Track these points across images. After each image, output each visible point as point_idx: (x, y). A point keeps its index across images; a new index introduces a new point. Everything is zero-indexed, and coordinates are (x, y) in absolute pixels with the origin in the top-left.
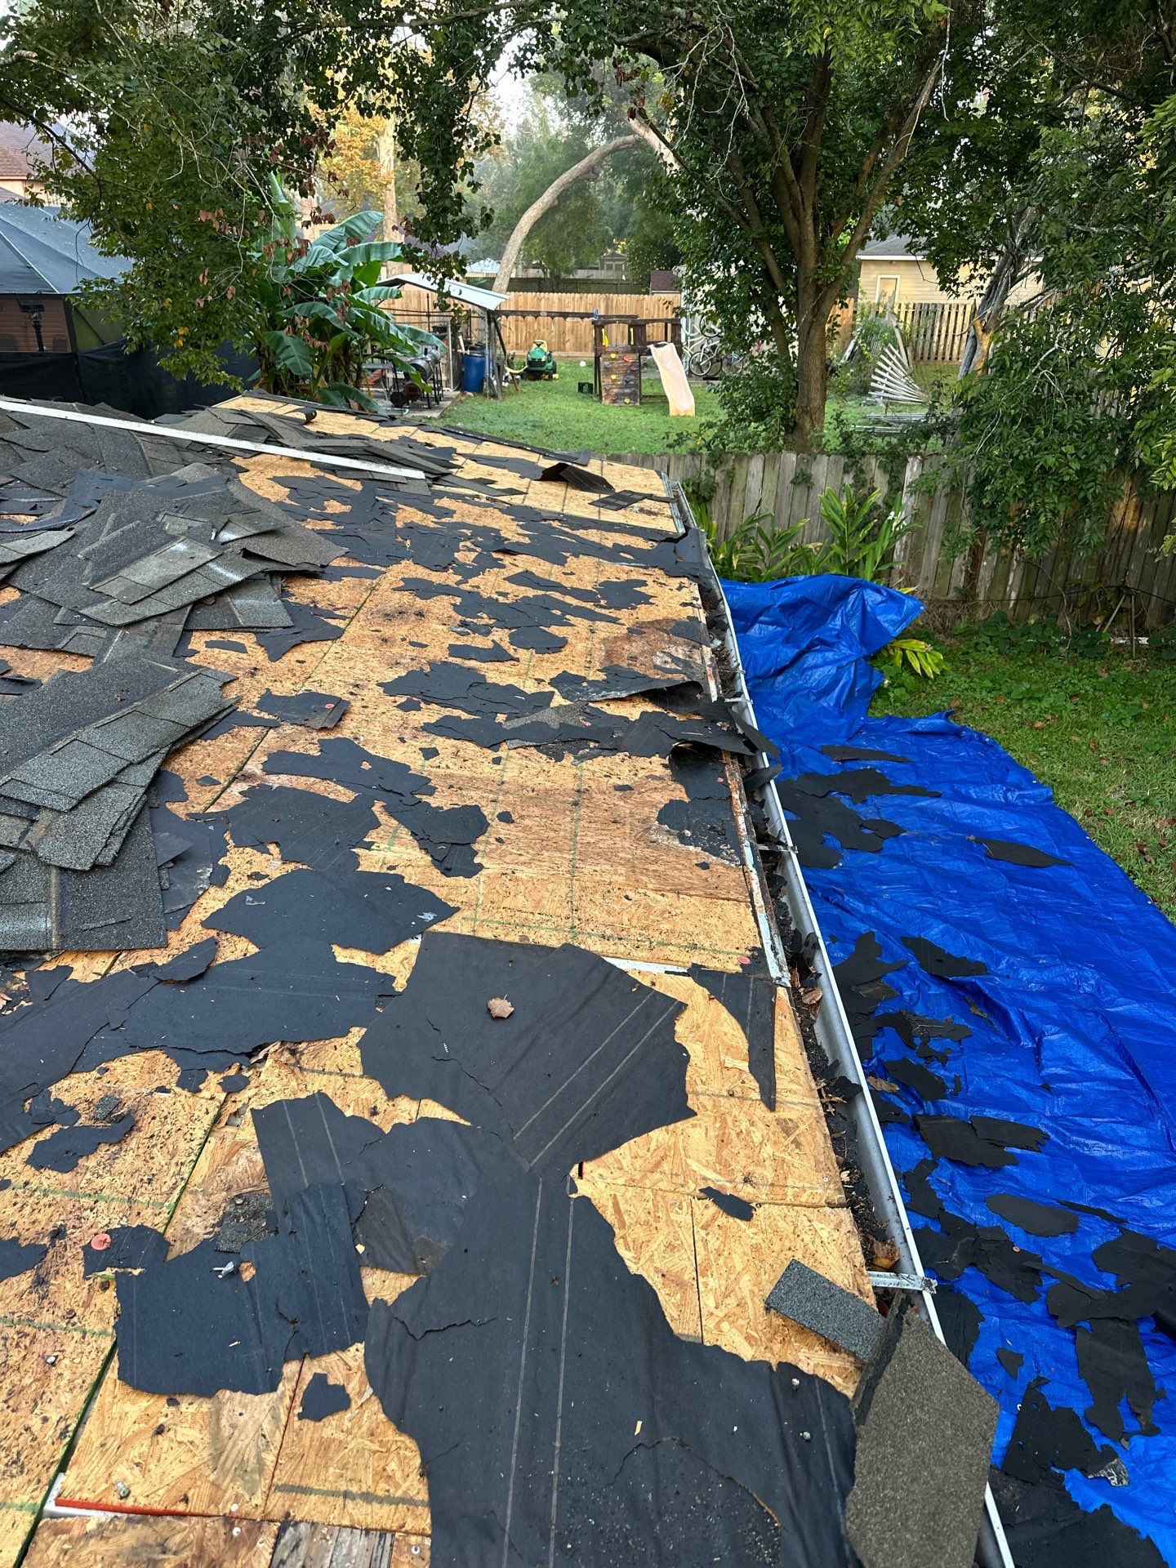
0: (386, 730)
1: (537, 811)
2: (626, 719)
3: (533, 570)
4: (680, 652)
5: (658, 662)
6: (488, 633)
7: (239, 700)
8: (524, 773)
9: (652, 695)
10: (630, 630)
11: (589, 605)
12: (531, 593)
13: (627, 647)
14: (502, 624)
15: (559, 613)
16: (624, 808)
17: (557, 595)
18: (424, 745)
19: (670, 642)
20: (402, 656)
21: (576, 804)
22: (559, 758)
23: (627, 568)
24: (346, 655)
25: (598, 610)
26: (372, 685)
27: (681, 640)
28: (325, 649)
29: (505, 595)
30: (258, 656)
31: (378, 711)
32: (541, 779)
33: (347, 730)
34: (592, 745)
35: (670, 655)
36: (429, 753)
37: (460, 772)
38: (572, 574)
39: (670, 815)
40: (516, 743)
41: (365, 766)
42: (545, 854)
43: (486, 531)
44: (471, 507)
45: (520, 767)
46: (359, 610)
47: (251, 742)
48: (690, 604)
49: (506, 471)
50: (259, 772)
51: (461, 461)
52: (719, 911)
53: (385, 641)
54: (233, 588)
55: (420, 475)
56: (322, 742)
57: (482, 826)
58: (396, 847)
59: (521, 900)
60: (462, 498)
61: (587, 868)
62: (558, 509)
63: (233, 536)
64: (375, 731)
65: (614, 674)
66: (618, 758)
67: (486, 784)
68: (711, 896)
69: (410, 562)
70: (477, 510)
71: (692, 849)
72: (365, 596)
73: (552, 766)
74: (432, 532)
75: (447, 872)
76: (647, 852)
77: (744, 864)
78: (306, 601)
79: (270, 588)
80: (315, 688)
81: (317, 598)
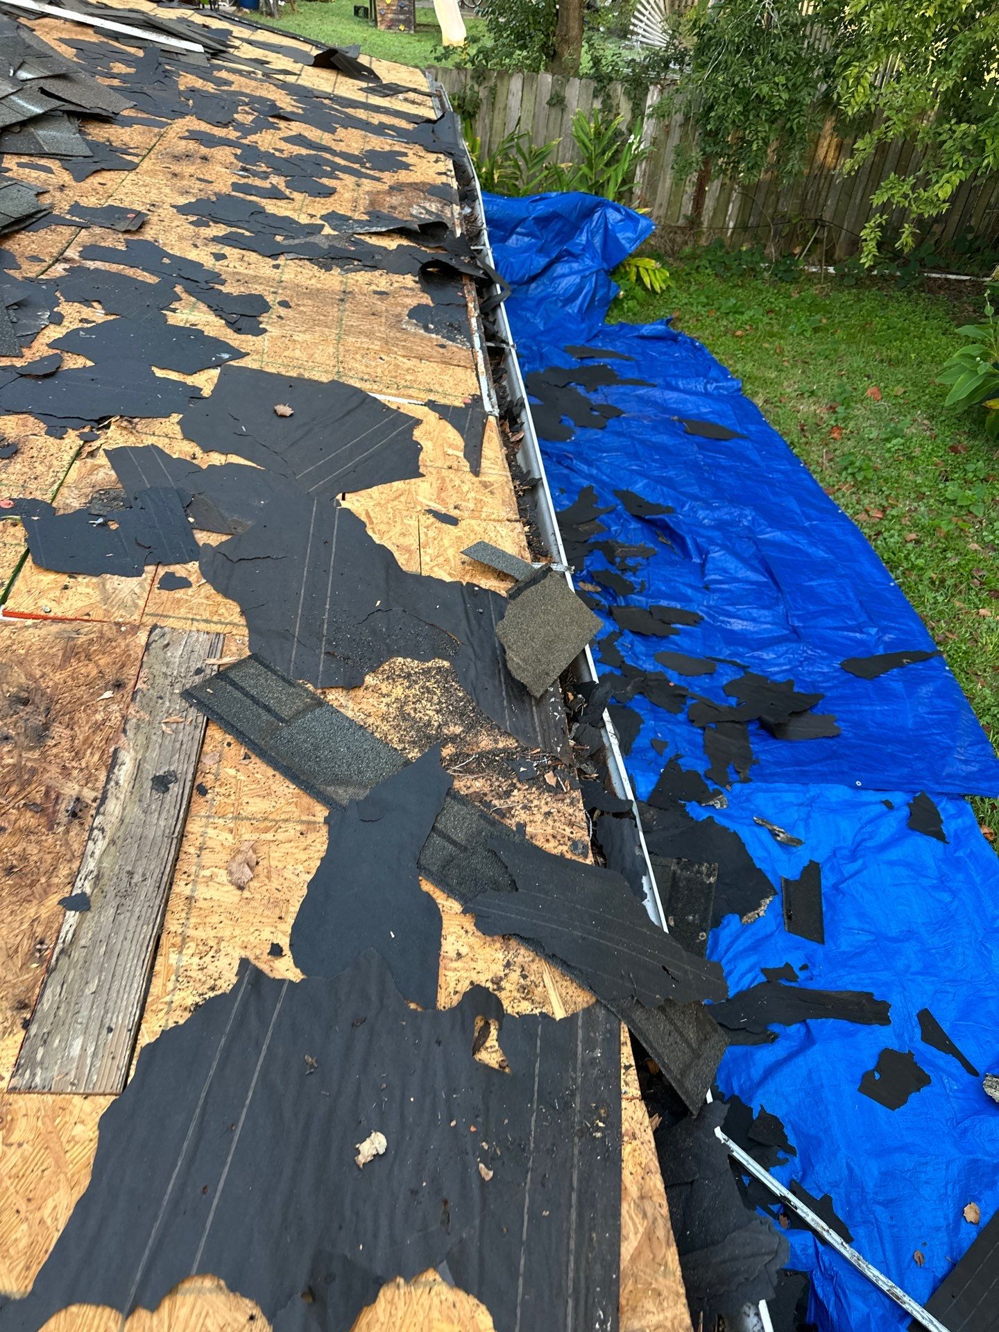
0: (181, 238)
1: (310, 302)
2: (385, 249)
3: (306, 134)
4: (433, 207)
5: (414, 212)
6: (267, 178)
7: (52, 206)
8: (299, 277)
9: (403, 232)
10: (391, 187)
11: (356, 166)
12: (304, 152)
13: (388, 199)
14: (278, 172)
15: (329, 169)
16: (381, 306)
17: (328, 156)
18: (214, 251)
19: (425, 199)
20: (190, 187)
21: (342, 300)
22: (328, 269)
23: (390, 142)
24: (141, 183)
25: (363, 170)
26: (167, 206)
27: (433, 198)
28: (123, 177)
29: (281, 151)
30: (66, 177)
31: (174, 224)
32: (313, 281)
33: (149, 234)
34: (356, 263)
35: (424, 208)
36: (219, 257)
37: (246, 272)
38: (341, 141)
39: (417, 313)
40: (292, 256)
41: (166, 261)
42: (317, 328)
43: (262, 100)
44: (248, 81)
45: (297, 273)
46: (150, 150)
47: (67, 237)
48: (445, 174)
49: (280, 56)
50: (77, 258)
51: (237, 43)
52: (451, 372)
53: (175, 175)
54: (35, 120)
55: (199, 48)
56: (127, 241)
57: (266, 307)
58: (196, 313)
59: (297, 353)
60: (239, 72)
61: (351, 339)
62: (329, 90)
63: (30, 76)
64: (172, 238)
65: (375, 216)
66: (377, 273)
67: (268, 281)
68: (445, 363)
69: (194, 117)
70: (253, 83)
71: (433, 336)
72: (155, 140)
73: (322, 274)
74: (213, 96)
75: (238, 331)
76: (398, 335)
77: (473, 347)
78: (101, 140)
79: (68, 124)
80: (117, 204)
81: (112, 139)
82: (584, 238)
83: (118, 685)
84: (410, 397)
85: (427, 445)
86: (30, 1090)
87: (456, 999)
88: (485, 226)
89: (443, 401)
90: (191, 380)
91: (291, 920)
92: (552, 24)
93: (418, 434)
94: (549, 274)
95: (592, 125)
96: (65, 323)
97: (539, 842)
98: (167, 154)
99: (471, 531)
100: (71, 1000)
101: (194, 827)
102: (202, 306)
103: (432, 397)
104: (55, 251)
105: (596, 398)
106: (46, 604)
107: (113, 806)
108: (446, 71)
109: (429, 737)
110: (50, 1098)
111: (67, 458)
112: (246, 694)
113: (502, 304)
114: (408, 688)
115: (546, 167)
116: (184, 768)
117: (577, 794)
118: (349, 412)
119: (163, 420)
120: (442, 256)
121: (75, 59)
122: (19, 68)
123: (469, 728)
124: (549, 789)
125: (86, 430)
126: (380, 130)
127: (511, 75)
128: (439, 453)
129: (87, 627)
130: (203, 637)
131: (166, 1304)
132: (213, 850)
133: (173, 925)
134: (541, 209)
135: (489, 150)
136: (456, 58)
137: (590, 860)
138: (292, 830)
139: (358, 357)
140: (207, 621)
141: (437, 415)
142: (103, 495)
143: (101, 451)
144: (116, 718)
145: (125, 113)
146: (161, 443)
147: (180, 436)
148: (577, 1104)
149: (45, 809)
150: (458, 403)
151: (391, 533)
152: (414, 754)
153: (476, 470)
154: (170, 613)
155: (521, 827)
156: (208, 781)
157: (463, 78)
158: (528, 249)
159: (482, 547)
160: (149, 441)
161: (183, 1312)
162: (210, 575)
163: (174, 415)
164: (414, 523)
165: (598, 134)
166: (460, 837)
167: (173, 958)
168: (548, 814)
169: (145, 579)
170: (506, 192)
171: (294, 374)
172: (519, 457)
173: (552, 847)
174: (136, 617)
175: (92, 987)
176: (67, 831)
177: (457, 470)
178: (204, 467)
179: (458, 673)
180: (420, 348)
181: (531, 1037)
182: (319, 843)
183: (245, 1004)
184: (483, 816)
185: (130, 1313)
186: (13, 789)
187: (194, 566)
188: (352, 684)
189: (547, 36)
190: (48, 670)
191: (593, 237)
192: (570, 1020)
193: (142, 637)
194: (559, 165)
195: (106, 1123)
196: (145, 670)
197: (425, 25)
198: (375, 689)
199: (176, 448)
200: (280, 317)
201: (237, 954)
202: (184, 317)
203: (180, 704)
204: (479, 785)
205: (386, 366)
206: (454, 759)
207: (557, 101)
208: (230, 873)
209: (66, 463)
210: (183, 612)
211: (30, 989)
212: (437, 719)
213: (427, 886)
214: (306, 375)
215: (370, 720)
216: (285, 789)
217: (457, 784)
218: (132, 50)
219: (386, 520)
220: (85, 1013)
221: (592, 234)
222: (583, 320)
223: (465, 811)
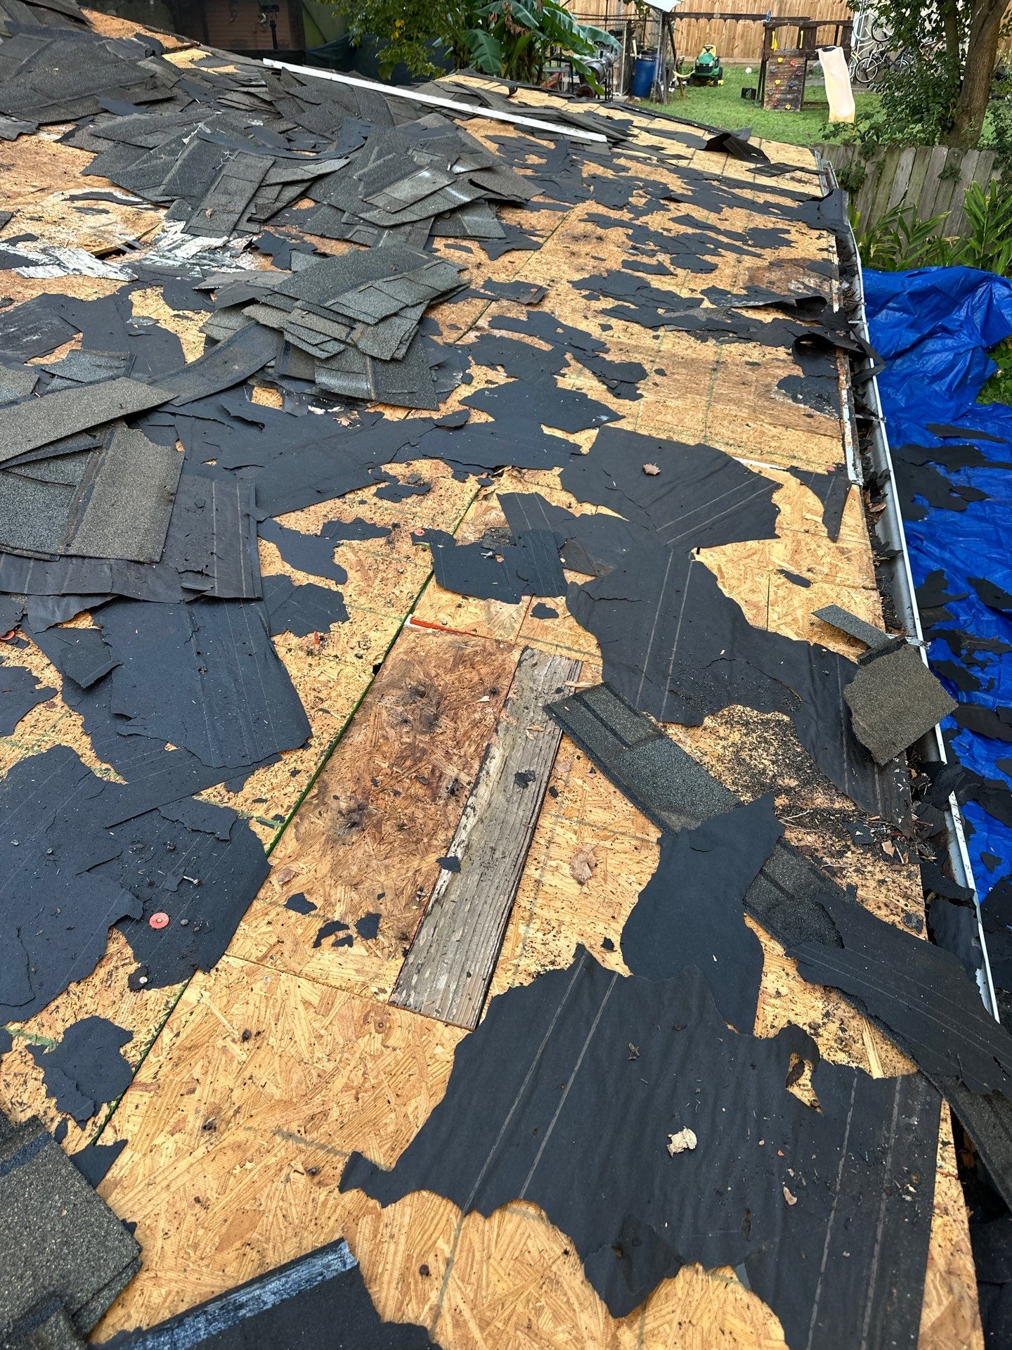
0: (574, 310)
1: (684, 371)
2: (761, 322)
3: (693, 214)
4: (812, 283)
5: (792, 287)
6: (654, 255)
7: (470, 281)
8: (676, 347)
9: (780, 306)
10: (771, 263)
11: (739, 243)
12: (690, 231)
13: (767, 275)
14: (665, 250)
15: (712, 246)
16: (752, 376)
17: (712, 234)
18: (602, 322)
19: (804, 274)
20: (586, 265)
21: (715, 370)
22: (704, 340)
23: (774, 220)
24: (544, 261)
25: (745, 247)
26: (564, 281)
27: (812, 274)
28: (529, 256)
29: (669, 231)
30: (482, 256)
31: (569, 298)
32: (689, 351)
33: (547, 307)
34: (731, 335)
35: (803, 283)
36: (606, 328)
37: (628, 341)
38: (726, 220)
39: (787, 385)
40: (671, 327)
41: (560, 330)
42: (689, 395)
43: (655, 184)
44: (643, 166)
45: (674, 343)
46: (553, 232)
47: (480, 308)
48: (827, 250)
49: (674, 142)
50: (486, 327)
51: (636, 131)
52: (816, 440)
53: (573, 254)
54: (463, 207)
55: (603, 138)
56: (529, 313)
57: (643, 374)
58: (582, 378)
59: (669, 418)
60: (636, 159)
61: (719, 407)
62: (718, 172)
63: (463, 170)
64: (567, 310)
65: (753, 290)
66: (751, 345)
67: (647, 350)
68: (809, 431)
69: (593, 202)
70: (648, 169)
71: (801, 406)
72: (558, 223)
73: (698, 345)
74: (611, 181)
75: (618, 396)
76: (766, 404)
77: (841, 418)
78: (514, 224)
79: (488, 210)
80: (522, 279)
81: (522, 222)
82: (963, 313)
83: (494, 692)
84: (773, 462)
85: (785, 509)
86: (405, 1007)
87: (772, 1033)
88: (863, 301)
89: (805, 468)
90: (573, 438)
91: (622, 922)
92: (953, 96)
93: (777, 498)
94: (918, 349)
95: (988, 197)
96: (474, 383)
97: (871, 907)
98: (568, 235)
99: (823, 594)
100: (441, 942)
101: (546, 822)
102: (587, 372)
103: (795, 463)
104: (470, 321)
105: (958, 479)
106: (443, 617)
107: (483, 791)
108: (832, 148)
109: (763, 785)
110: (420, 1018)
111: (468, 498)
112: (597, 716)
113: (874, 378)
114: (745, 735)
115: (929, 242)
116: (542, 771)
117: (915, 868)
118: (711, 474)
119: (546, 472)
120: (817, 329)
121: (497, 153)
122: (455, 163)
123: (805, 783)
124: (886, 857)
125: (484, 476)
126: (765, 209)
127: (903, 150)
128: (797, 516)
129: (474, 640)
130: (564, 662)
131: (497, 1216)
132: (559, 846)
133: (523, 900)
134: (918, 283)
135: (869, 224)
136: (846, 135)
137: (923, 936)
138: (627, 844)
139: (726, 423)
140: (568, 649)
141: (799, 481)
142: (493, 532)
143: (495, 496)
144: (490, 720)
145: (535, 199)
146: (543, 492)
147: (559, 487)
148: (888, 1162)
149: (431, 782)
150: (821, 470)
151: (741, 589)
152: (746, 798)
153: (834, 536)
154: (540, 638)
155: (852, 889)
156: (560, 786)
157: (850, 154)
158: (898, 324)
159: (834, 610)
160: (534, 489)
161: (510, 1227)
162: (574, 609)
163: (556, 468)
164: (764, 581)
165: (994, 207)
166: (788, 884)
167: (522, 929)
168: (882, 882)
169: (522, 607)
170: (881, 266)
171: (663, 436)
172: (879, 528)
173: (882, 914)
174: (512, 637)
175: (458, 936)
176: (446, 805)
177: (814, 535)
178: (578, 515)
179: (798, 729)
180: (787, 417)
181: (847, 1087)
182: (650, 862)
183: (579, 983)
184: (813, 870)
185: (467, 1213)
186: (408, 763)
187: (561, 600)
188: (692, 723)
189: (947, 109)
190: (441, 671)
191: (973, 313)
192: (888, 1082)
193: (516, 655)
194: (943, 239)
195: (460, 1050)
196: (516, 683)
197: (812, 103)
198: (713, 731)
199: (555, 497)
200: (656, 384)
201: (575, 939)
202: (572, 381)
203: (541, 716)
204: (810, 839)
205: (751, 432)
206: (787, 810)
207: (951, 174)
208: (573, 868)
209: (466, 503)
210: (549, 638)
211: (411, 926)
212: (772, 769)
213: (750, 923)
214: (675, 438)
215: (706, 759)
216: (623, 806)
217: (788, 835)
218: (545, 143)
219: (736, 576)
220: (450, 955)
221: (974, 310)
222: (951, 398)
223: (794, 861)
